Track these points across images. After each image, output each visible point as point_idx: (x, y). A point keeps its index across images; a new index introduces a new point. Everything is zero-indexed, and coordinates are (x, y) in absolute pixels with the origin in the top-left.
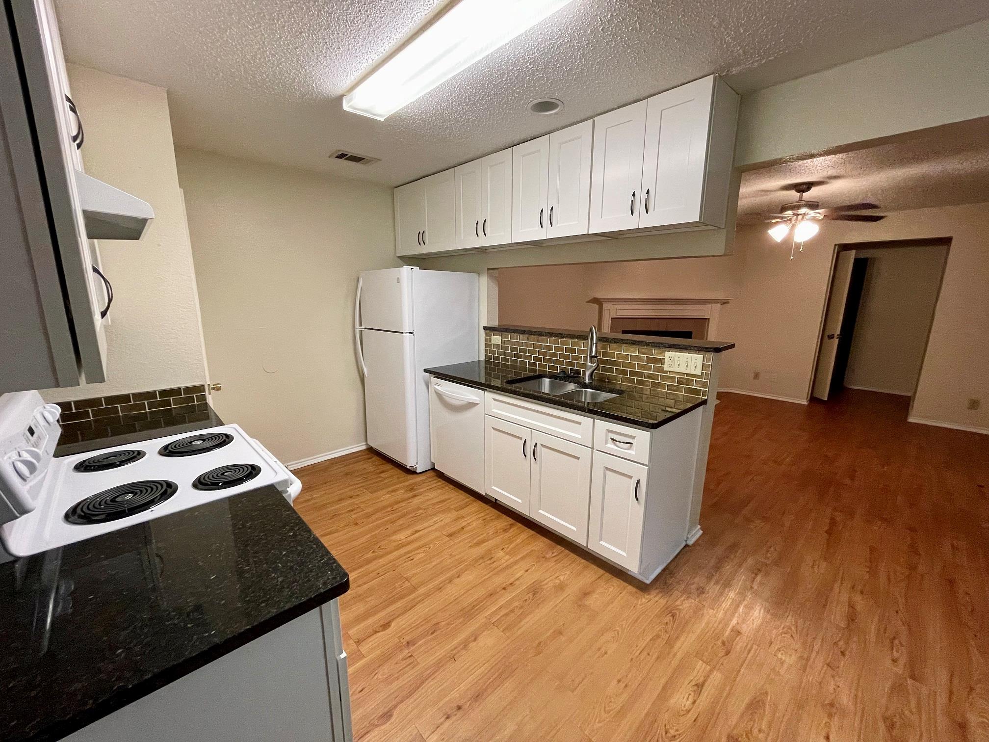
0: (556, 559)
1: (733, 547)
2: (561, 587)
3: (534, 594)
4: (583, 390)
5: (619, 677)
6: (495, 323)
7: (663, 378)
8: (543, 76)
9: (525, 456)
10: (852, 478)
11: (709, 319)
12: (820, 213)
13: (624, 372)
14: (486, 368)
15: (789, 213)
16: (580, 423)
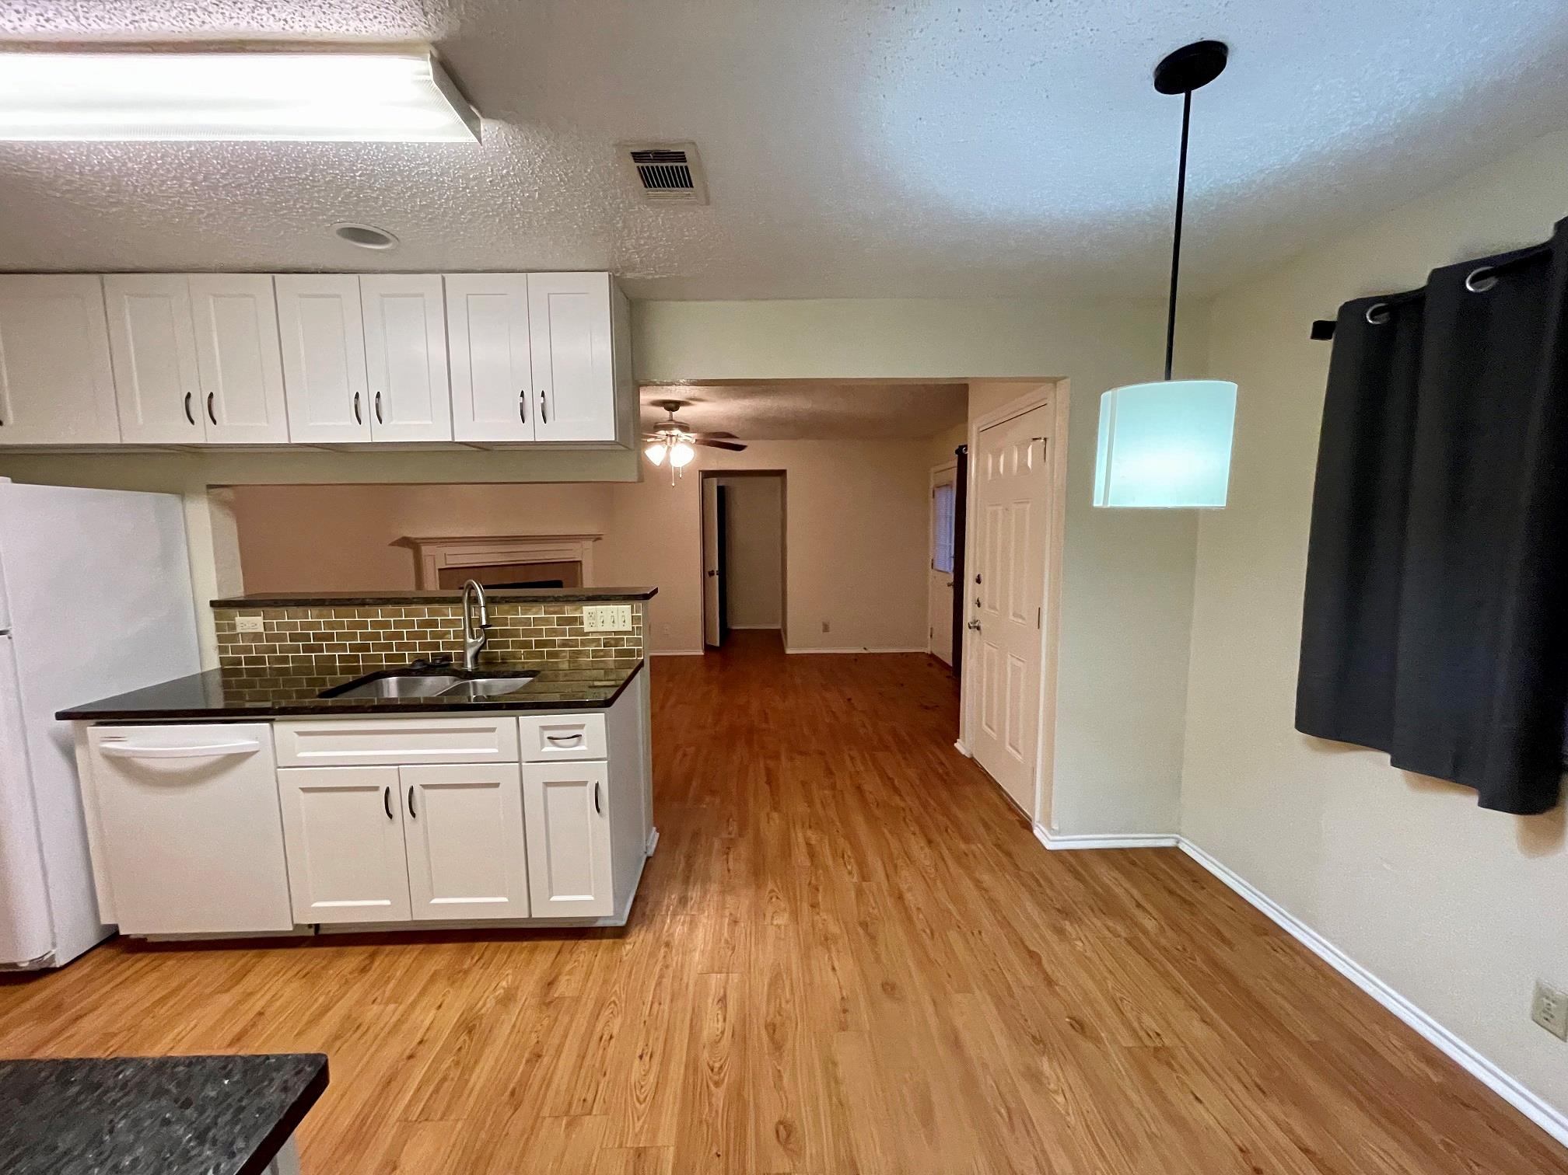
0: (480, 964)
1: (696, 835)
2: (507, 999)
3: (470, 1032)
4: (470, 681)
5: (639, 1052)
6: (238, 592)
7: (583, 643)
8: (377, 198)
9: (390, 816)
10: (766, 721)
11: (580, 562)
12: (692, 437)
13: (526, 645)
14: (226, 685)
15: (662, 432)
16: (493, 730)
